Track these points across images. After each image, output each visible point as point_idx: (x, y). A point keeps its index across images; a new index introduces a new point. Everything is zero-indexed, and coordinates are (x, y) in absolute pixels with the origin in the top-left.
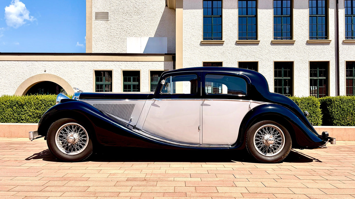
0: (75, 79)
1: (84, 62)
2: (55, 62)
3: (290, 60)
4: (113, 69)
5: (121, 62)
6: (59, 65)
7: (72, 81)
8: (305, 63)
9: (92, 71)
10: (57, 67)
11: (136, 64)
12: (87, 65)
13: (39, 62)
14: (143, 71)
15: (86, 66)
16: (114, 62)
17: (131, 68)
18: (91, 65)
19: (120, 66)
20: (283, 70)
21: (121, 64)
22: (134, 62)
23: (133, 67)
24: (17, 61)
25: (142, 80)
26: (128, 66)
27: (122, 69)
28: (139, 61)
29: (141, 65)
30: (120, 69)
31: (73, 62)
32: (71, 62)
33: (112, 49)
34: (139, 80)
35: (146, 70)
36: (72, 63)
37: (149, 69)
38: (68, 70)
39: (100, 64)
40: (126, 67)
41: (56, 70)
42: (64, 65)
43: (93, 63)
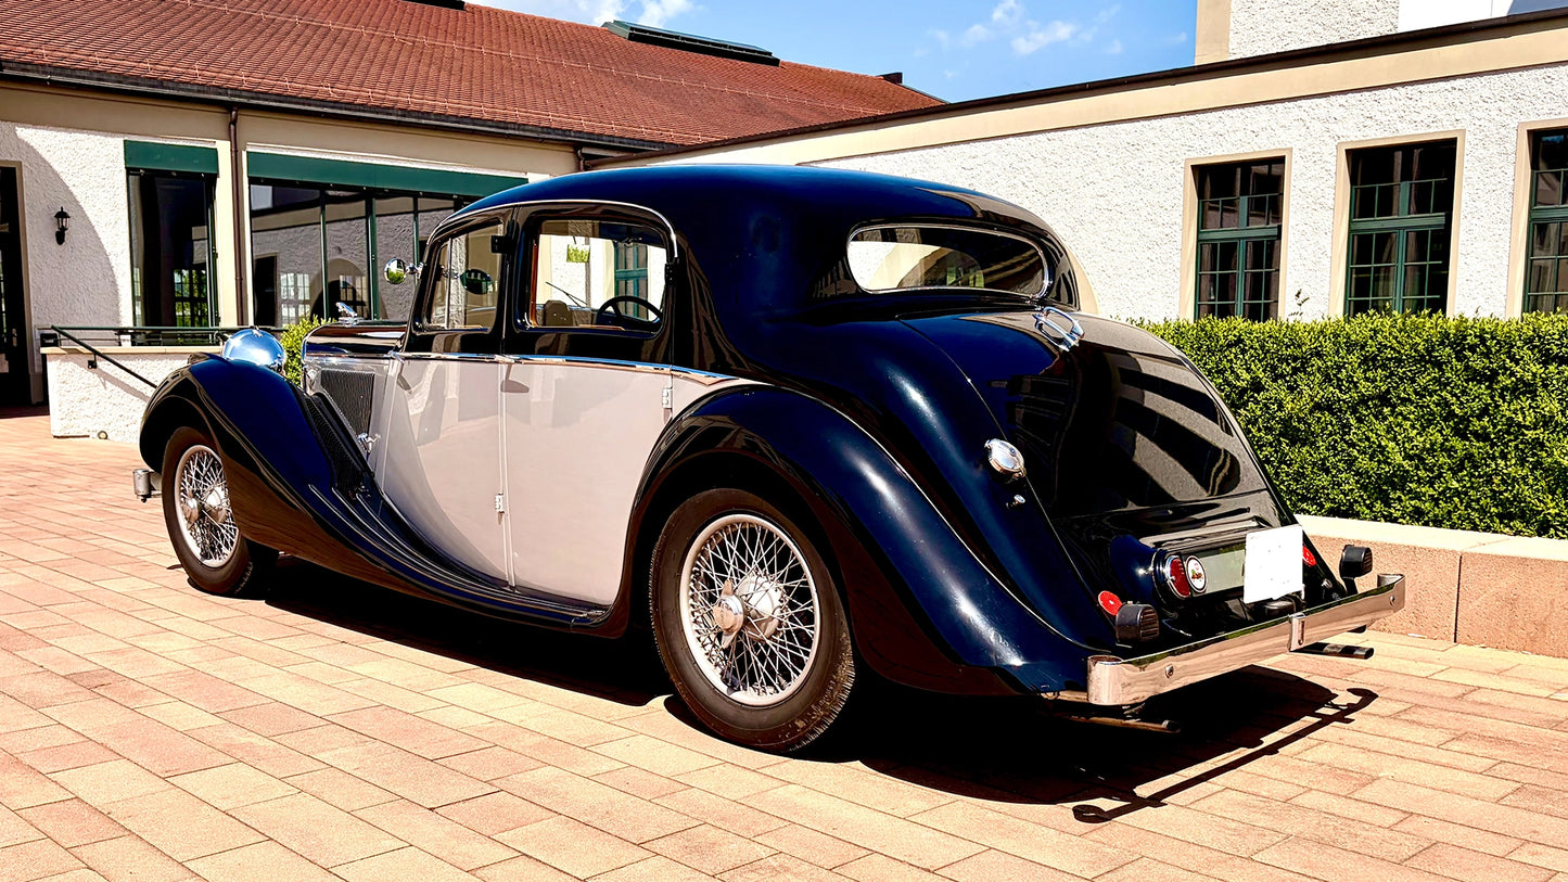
0: (1095, 221)
1: (1142, 122)
2: (1011, 139)
4: (1289, 146)
5: (1341, 99)
6: (1028, 156)
7: (1082, 234)
9: (1178, 168)
10: (1022, 165)
11: (1436, 98)
12: (1156, 140)
13: (949, 148)
14: (1480, 136)
15: (1152, 148)
16: (1299, 103)
17: (1399, 126)
18: (1176, 135)
19: (1331, 127)
21: (1337, 112)
22: (1422, 87)
23: (1415, 117)
24: (872, 154)
25: (1465, 197)
26: (1379, 116)
27: (1342, 140)
28: (1454, 77)
29: (1466, 102)
30: (1333, 144)
31: (1092, 130)
32: (1084, 130)
33: (1339, 18)
34: (1445, 202)
35: (1502, 130)
36: (1084, 137)
37: (1523, 119)
38: (1067, 178)
39: (1218, 127)
40: (1369, 122)
41: (1016, 181)
42: (1050, 149)
43: (1186, 126)
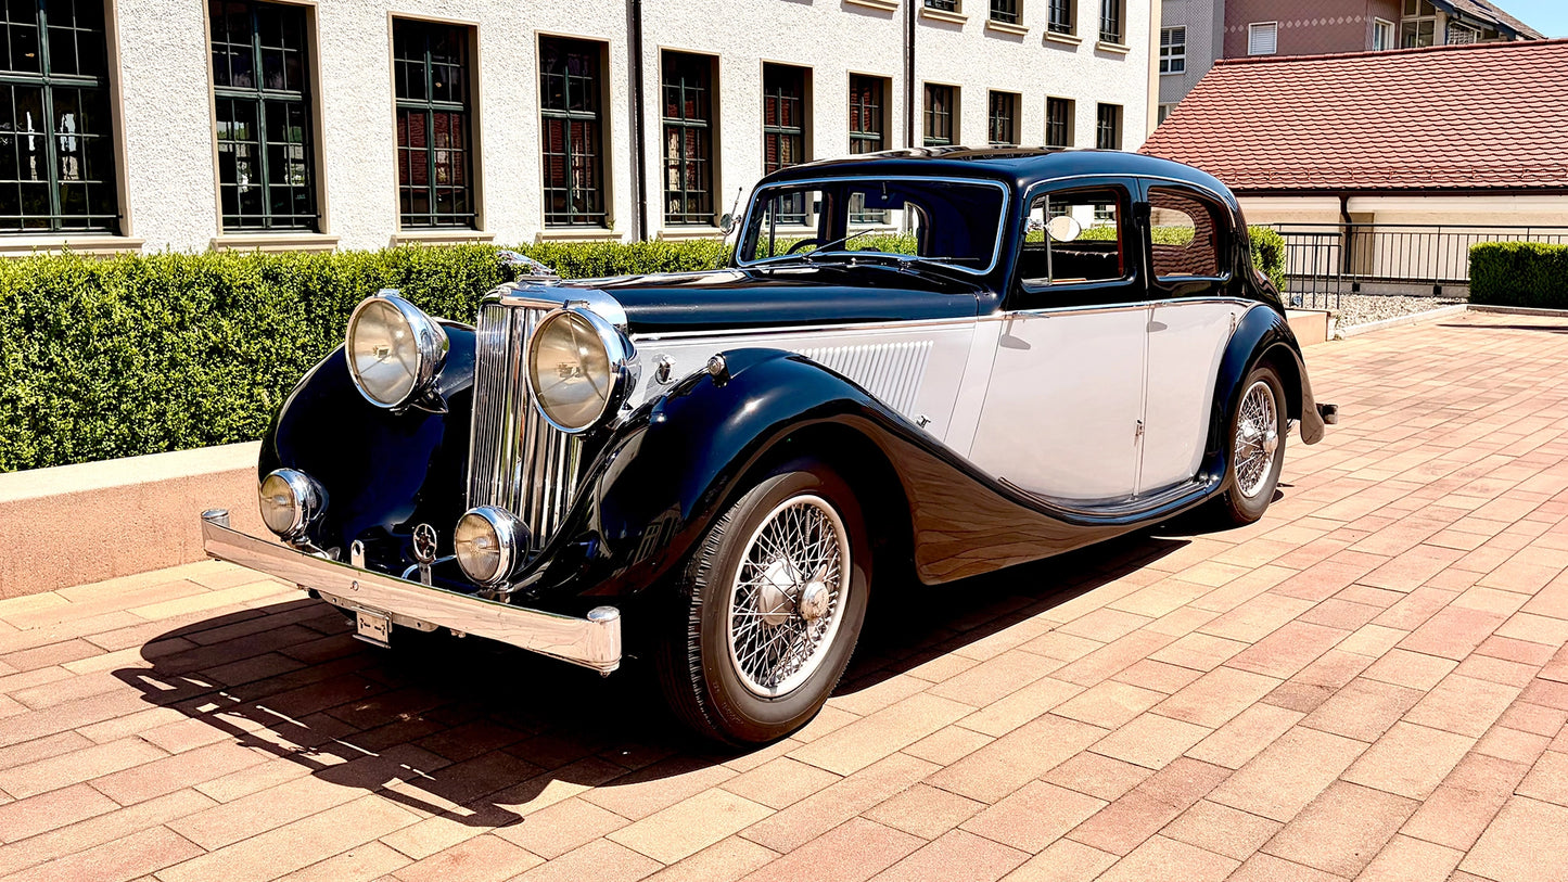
3: (462, 19)
8: (520, 38)
20: (428, 62)
